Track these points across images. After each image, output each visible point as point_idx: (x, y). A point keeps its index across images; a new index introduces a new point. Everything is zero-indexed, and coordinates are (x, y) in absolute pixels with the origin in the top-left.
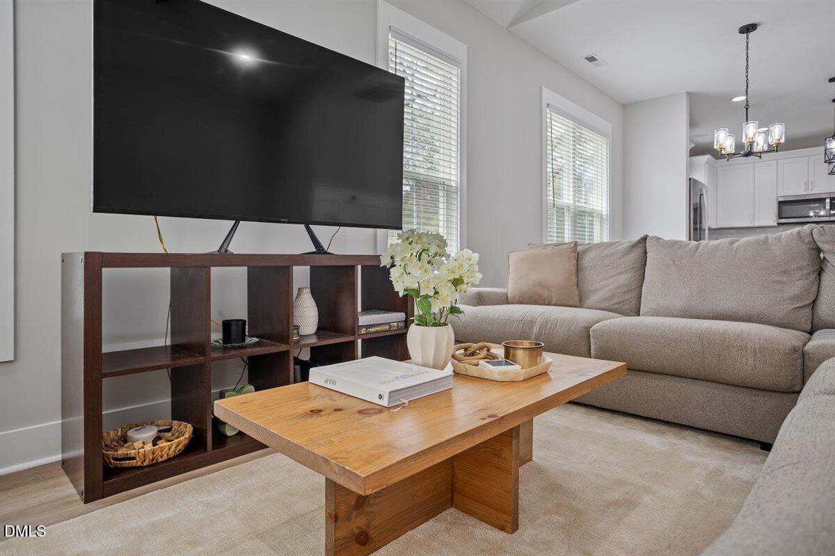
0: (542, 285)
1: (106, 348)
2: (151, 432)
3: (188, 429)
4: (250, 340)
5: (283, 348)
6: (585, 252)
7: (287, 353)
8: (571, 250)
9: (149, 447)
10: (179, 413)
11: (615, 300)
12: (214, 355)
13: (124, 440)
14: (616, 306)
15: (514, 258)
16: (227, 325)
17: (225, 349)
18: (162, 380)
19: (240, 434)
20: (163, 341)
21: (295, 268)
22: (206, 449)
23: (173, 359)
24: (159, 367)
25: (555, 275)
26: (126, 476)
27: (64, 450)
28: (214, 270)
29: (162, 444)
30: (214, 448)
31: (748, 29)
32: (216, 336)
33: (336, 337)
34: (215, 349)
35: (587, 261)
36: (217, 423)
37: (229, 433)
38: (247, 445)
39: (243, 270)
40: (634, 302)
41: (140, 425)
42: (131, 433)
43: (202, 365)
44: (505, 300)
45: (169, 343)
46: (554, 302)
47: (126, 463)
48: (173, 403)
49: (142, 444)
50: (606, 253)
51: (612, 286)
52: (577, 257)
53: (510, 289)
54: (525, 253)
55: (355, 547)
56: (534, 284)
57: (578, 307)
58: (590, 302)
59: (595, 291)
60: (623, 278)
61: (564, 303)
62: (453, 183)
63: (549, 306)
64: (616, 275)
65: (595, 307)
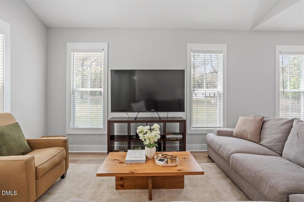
0: (245, 131)
6: (267, 121)
8: (261, 119)
11: (272, 144)
14: (273, 147)
15: (240, 118)
25: (250, 128)
35: (266, 125)
44: (230, 134)
46: (248, 139)
50: (275, 123)
51: (272, 138)
52: (263, 123)
53: (235, 131)
54: (245, 118)
55: (120, 187)
56: (242, 131)
57: (257, 143)
58: (262, 142)
59: (265, 138)
60: (278, 136)
61: (252, 140)
62: (221, 91)
63: (246, 140)
64: (274, 134)
65: (265, 144)
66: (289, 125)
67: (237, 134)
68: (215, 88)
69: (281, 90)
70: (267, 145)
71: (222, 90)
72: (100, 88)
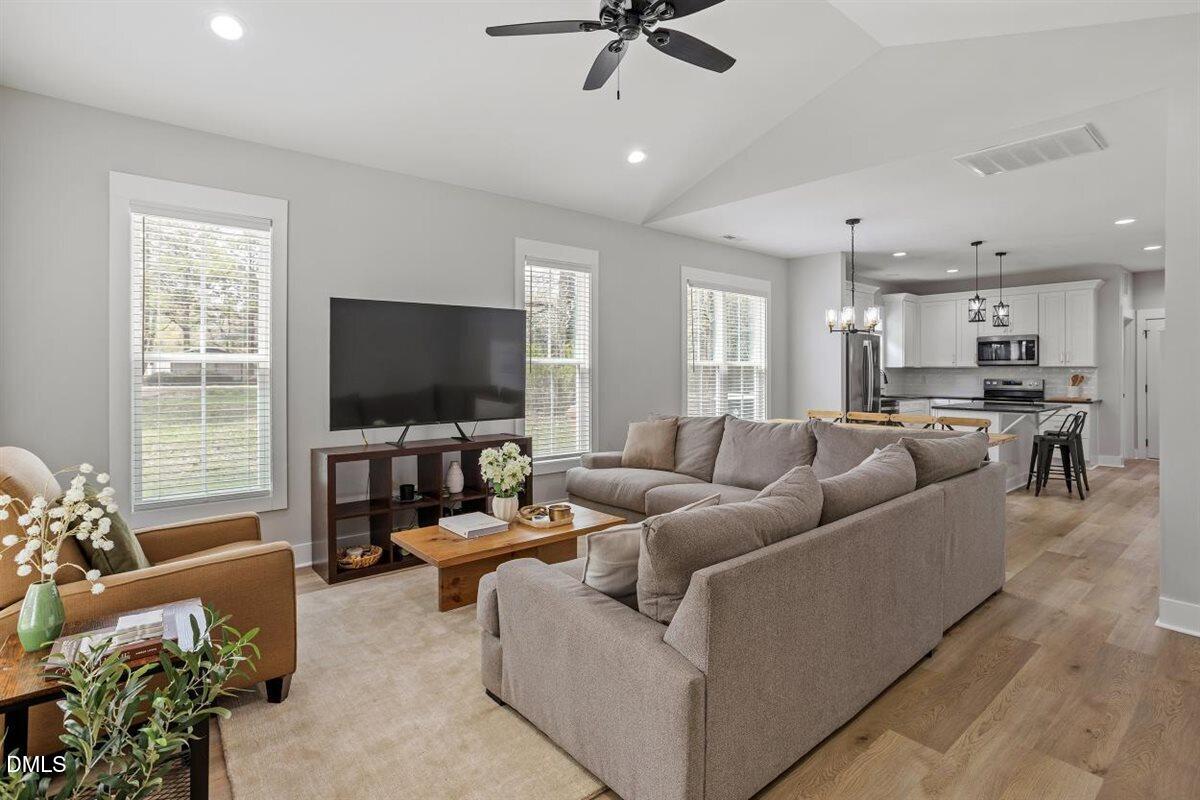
0: (646, 452)
1: (339, 501)
2: (360, 551)
3: (380, 550)
4: (418, 497)
5: (437, 503)
6: (684, 425)
7: (439, 506)
8: (673, 424)
9: (359, 558)
10: (375, 541)
11: (697, 466)
12: (394, 508)
13: (345, 555)
15: (632, 427)
16: (403, 488)
17: (402, 504)
18: (365, 521)
19: (411, 555)
20: (365, 497)
21: (444, 454)
22: (389, 562)
23: (371, 510)
24: (364, 515)
25: (656, 444)
26: (347, 573)
27: (313, 559)
28: (394, 459)
29: (366, 557)
30: (394, 561)
31: (853, 222)
32: (396, 493)
33: (476, 494)
34: (395, 503)
35: (685, 433)
36: (397, 548)
37: (404, 554)
38: (414, 561)
39: (414, 458)
40: (709, 469)
41: (353, 547)
42: (348, 551)
43: (387, 514)
44: (617, 463)
45: (368, 498)
46: (654, 466)
47: (347, 566)
48: (371, 535)
49: (355, 556)
50: (699, 426)
51: (696, 455)
52: (677, 428)
53: (624, 454)
54: (640, 424)
55: (453, 602)
56: (641, 451)
57: (671, 471)
58: (680, 467)
59: (685, 458)
60: (704, 449)
61: (662, 467)
62: (586, 365)
63: (650, 469)
64: (700, 446)
65: (683, 471)
66: (719, 427)
67: (630, 460)
68: (571, 357)
69: (690, 362)
70: (689, 470)
71: (587, 362)
72: (252, 351)
